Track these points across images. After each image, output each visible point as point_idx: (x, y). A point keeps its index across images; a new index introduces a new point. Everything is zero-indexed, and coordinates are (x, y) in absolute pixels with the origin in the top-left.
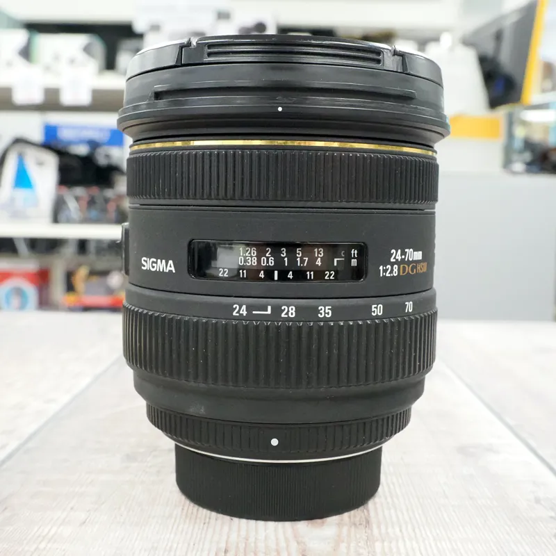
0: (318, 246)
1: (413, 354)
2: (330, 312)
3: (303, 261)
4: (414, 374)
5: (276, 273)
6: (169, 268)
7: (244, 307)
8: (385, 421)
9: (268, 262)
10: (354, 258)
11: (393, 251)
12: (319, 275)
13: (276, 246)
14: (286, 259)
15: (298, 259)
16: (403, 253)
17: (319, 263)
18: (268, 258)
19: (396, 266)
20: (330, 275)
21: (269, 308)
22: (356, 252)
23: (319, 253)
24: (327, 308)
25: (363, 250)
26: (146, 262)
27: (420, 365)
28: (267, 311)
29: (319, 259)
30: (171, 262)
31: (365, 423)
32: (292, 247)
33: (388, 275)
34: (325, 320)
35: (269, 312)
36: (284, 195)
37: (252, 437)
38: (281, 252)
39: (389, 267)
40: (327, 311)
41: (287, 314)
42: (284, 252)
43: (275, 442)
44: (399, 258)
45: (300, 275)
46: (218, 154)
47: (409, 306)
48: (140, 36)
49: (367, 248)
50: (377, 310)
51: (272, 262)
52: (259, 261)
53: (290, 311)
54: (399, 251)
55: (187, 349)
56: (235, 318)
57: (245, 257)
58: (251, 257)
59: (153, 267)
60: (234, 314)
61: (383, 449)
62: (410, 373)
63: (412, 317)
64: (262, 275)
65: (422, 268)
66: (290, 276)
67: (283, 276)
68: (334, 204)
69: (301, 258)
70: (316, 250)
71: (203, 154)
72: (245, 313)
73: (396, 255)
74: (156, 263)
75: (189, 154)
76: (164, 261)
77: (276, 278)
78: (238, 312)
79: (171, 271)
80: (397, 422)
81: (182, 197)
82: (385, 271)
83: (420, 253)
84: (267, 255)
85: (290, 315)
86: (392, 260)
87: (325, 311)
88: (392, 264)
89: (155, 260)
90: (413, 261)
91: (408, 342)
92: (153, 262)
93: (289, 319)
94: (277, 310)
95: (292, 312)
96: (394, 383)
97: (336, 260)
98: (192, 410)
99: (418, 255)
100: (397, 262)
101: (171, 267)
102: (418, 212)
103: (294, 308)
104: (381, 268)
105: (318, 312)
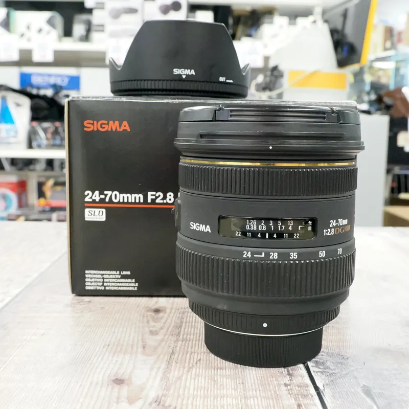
0: (290, 220)
1: (342, 277)
2: (296, 256)
3: (281, 228)
4: (342, 288)
5: (267, 234)
6: (207, 230)
7: (250, 253)
8: (326, 313)
9: (262, 228)
10: (310, 226)
11: (331, 221)
12: (291, 235)
13: (267, 220)
14: (272, 227)
15: (279, 227)
16: (337, 222)
17: (290, 228)
18: (262, 226)
19: (333, 229)
20: (297, 235)
21: (263, 253)
22: (311, 222)
23: (290, 223)
24: (295, 253)
25: (314, 221)
26: (193, 225)
27: (345, 283)
28: (262, 255)
29: (291, 227)
30: (208, 226)
31: (314, 315)
32: (275, 220)
33: (328, 234)
34: (294, 260)
35: (263, 256)
36: (272, 192)
37: (252, 322)
38: (270, 223)
39: (329, 230)
40: (295, 255)
41: (273, 257)
42: (271, 223)
43: (265, 325)
44: (335, 224)
45: (280, 235)
46: (236, 170)
47: (340, 251)
48: (90, 11)
49: (317, 220)
50: (322, 254)
51: (265, 228)
52: (257, 227)
53: (274, 255)
54: (335, 221)
55: (218, 275)
56: (245, 259)
57: (250, 225)
58: (253, 225)
59: (198, 228)
60: (244, 256)
61: (324, 329)
62: (340, 287)
63: (342, 257)
64: (259, 235)
65: (348, 229)
66: (275, 236)
67: (271, 236)
68: (300, 197)
69: (281, 226)
70: (289, 222)
71: (227, 169)
72: (250, 256)
73: (333, 223)
74: (199, 226)
75: (219, 169)
76: (204, 226)
77: (267, 237)
78: (246, 255)
79: (208, 232)
80: (331, 314)
81: (215, 192)
82: (327, 232)
83: (347, 220)
84: (262, 224)
85: (275, 258)
86: (331, 226)
87: (294, 255)
88: (331, 228)
89: (199, 225)
90: (342, 226)
91: (339, 270)
92: (197, 226)
93: (274, 260)
94: (268, 255)
95: (276, 256)
96: (331, 293)
97: (300, 227)
98: (219, 307)
99: (345, 222)
100: (334, 227)
101: (208, 229)
102: (345, 197)
103: (277, 254)
104: (325, 231)
105: (290, 256)
